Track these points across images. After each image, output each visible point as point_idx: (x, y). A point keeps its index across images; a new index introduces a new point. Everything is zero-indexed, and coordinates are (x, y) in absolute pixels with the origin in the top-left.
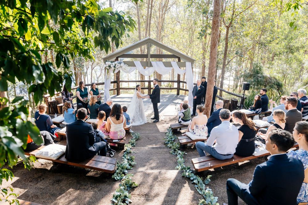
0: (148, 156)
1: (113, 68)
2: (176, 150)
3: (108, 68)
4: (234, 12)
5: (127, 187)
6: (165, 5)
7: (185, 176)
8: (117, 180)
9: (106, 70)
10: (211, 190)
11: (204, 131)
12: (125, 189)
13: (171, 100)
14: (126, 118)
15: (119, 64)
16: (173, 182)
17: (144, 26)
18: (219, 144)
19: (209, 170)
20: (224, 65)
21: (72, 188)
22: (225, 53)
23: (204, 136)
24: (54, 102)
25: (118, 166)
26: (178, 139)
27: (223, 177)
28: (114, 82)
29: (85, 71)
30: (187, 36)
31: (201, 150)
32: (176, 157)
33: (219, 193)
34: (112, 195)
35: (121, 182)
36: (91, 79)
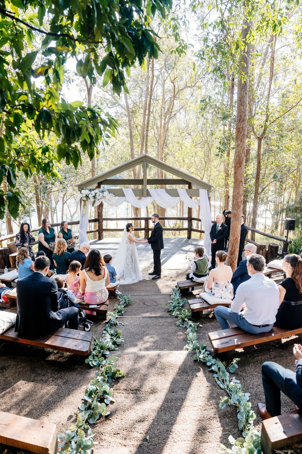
0: (143, 329)
1: (92, 200)
2: (186, 319)
3: (85, 199)
4: (268, 116)
5: (108, 377)
6: (168, 110)
7: (197, 360)
8: (93, 366)
9: (83, 202)
10: (239, 382)
11: (227, 291)
12: (104, 381)
13: (179, 246)
14: (110, 272)
15: (101, 194)
16: (180, 369)
17: (139, 140)
18: (250, 309)
19: (236, 350)
20: (257, 193)
21: (23, 380)
22: (257, 176)
23: (227, 297)
24: (5, 250)
25: (94, 344)
26: (188, 303)
27: (257, 362)
28: (95, 221)
29: (53, 206)
30: (201, 154)
31: (223, 320)
32: (186, 331)
33: (251, 386)
34: (84, 390)
35: (99, 369)
36: (62, 217)
